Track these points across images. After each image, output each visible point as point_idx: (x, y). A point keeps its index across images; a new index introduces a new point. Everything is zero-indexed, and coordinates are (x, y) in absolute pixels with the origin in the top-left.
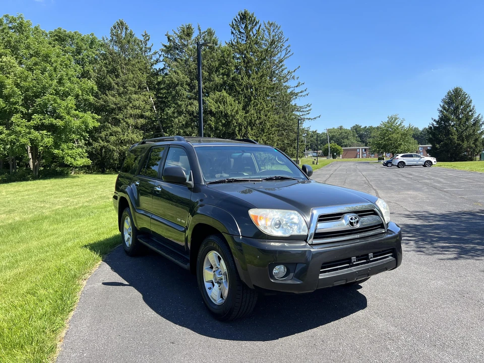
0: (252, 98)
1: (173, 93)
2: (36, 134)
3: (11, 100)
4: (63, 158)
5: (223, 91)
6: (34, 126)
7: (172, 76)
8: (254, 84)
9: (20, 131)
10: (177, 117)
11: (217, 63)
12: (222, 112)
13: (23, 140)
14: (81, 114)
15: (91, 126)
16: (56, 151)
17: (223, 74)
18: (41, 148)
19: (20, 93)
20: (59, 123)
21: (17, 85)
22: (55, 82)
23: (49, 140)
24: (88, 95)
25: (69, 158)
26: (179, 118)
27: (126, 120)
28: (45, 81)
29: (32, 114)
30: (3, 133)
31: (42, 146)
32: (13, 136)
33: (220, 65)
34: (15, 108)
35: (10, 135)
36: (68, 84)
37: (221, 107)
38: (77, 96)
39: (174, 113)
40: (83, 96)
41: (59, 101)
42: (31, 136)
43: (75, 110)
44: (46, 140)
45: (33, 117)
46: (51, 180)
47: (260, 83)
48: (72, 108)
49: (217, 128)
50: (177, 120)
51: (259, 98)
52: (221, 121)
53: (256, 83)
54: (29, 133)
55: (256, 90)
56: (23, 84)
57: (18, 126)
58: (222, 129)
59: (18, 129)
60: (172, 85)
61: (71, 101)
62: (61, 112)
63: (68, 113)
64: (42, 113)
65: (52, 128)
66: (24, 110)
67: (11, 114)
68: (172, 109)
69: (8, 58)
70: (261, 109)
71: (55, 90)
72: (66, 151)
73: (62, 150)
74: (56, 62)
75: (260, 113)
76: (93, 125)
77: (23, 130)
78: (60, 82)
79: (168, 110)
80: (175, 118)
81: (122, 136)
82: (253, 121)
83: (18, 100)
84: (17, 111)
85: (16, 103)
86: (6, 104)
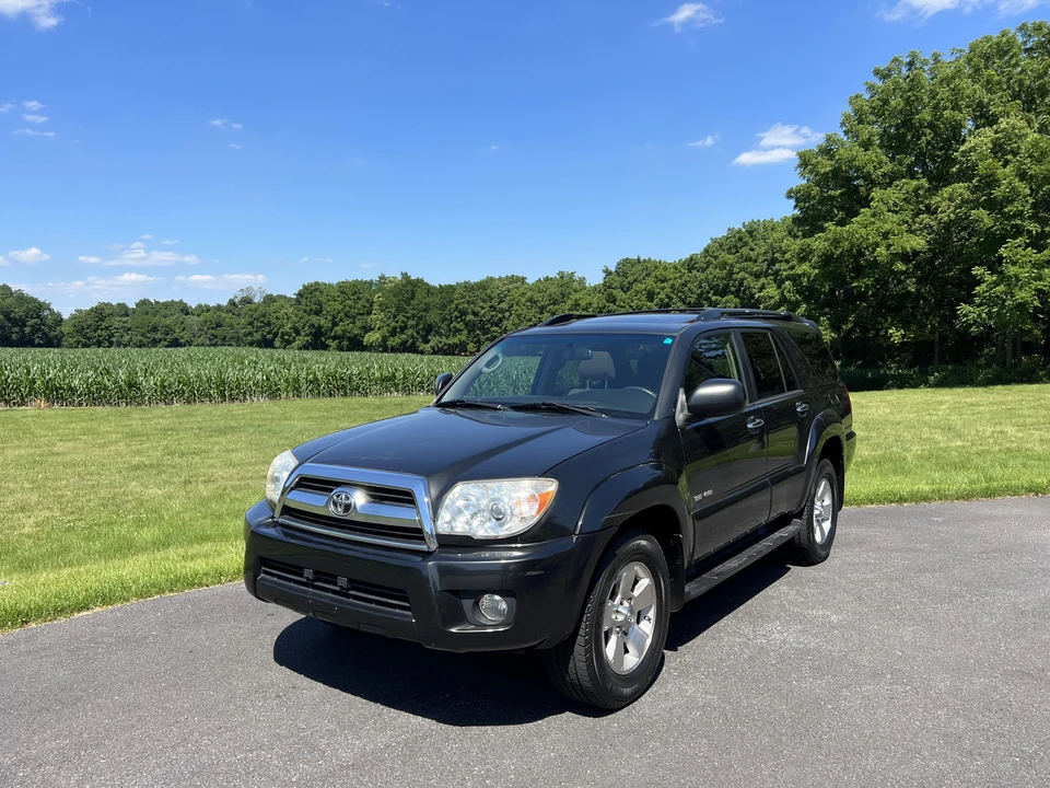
3: (1006, 210)
13: (1022, 295)
19: (1028, 191)
21: (1022, 176)
30: (984, 282)
32: (1001, 288)
34: (1016, 226)
35: (996, 284)
42: (1039, 285)
54: (1038, 278)
56: (1034, 169)
57: (1014, 264)
59: (1012, 270)
66: (1034, 227)
67: (1002, 240)
69: (1013, 120)
77: (1024, 273)
83: (1020, 208)
84: (1018, 231)
85: (1019, 214)
86: (996, 220)
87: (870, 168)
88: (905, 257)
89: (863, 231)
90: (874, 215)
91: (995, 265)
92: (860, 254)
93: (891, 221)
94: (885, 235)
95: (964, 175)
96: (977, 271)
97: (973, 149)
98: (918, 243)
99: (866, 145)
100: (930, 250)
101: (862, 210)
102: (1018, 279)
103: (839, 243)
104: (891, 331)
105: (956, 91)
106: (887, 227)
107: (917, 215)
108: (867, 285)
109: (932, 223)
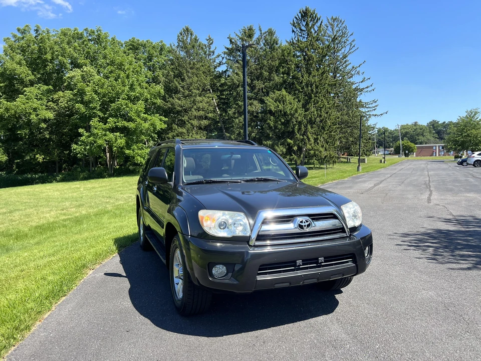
0: (313, 95)
1: (234, 95)
2: (111, 136)
3: (91, 105)
4: (133, 157)
5: (283, 90)
6: (109, 129)
7: (233, 78)
8: (315, 82)
9: (97, 134)
10: (237, 118)
11: (277, 63)
12: (281, 111)
13: (100, 142)
14: (149, 118)
15: (158, 128)
16: (127, 152)
17: (283, 73)
18: (115, 148)
19: (98, 99)
20: (131, 125)
21: (96, 92)
22: (127, 88)
23: (122, 141)
24: (156, 98)
25: (139, 158)
26: (240, 118)
27: (190, 121)
28: (119, 88)
29: (107, 118)
30: (84, 135)
31: (116, 147)
32: (91, 138)
33: (280, 64)
34: (94, 113)
35: (89, 137)
36: (138, 89)
37: (280, 106)
38: (146, 100)
39: (234, 113)
40: (151, 99)
41: (130, 105)
42: (106, 138)
43: (144, 113)
44: (119, 141)
45: (108, 120)
46: (124, 177)
47: (321, 80)
48: (141, 111)
49: (276, 127)
50: (237, 120)
51: (320, 95)
52: (280, 120)
53: (317, 80)
54: (105, 135)
55: (317, 87)
56: (100, 90)
57: (96, 128)
58: (281, 128)
59: (96, 131)
60: (234, 87)
61: (140, 105)
62: (132, 114)
63: (139, 116)
64: (116, 116)
65: (124, 130)
66: (101, 115)
67: (90, 118)
68: (233, 110)
69: (88, 68)
70: (321, 106)
71: (127, 95)
72: (137, 151)
73: (133, 151)
74: (129, 69)
75: (321, 110)
76: (161, 127)
77: (100, 132)
78: (132, 88)
79: (230, 111)
80: (235, 118)
81: (187, 137)
82: (313, 119)
83: (96, 106)
84: (95, 116)
85: (95, 108)
86: (86, 109)
87: (23, 75)
88: (45, 121)
89: (23, 106)
90: (27, 99)
91: (88, 128)
92: (20, 117)
93: (36, 104)
94: (35, 110)
95: (69, 88)
96: (81, 130)
97: (74, 77)
98: (50, 115)
99: (20, 63)
100: (55, 119)
101: (20, 96)
102: (98, 135)
103: (9, 110)
104: (38, 156)
105: (63, 49)
106: (35, 106)
107: (48, 102)
108: (25, 133)
109: (55, 107)
